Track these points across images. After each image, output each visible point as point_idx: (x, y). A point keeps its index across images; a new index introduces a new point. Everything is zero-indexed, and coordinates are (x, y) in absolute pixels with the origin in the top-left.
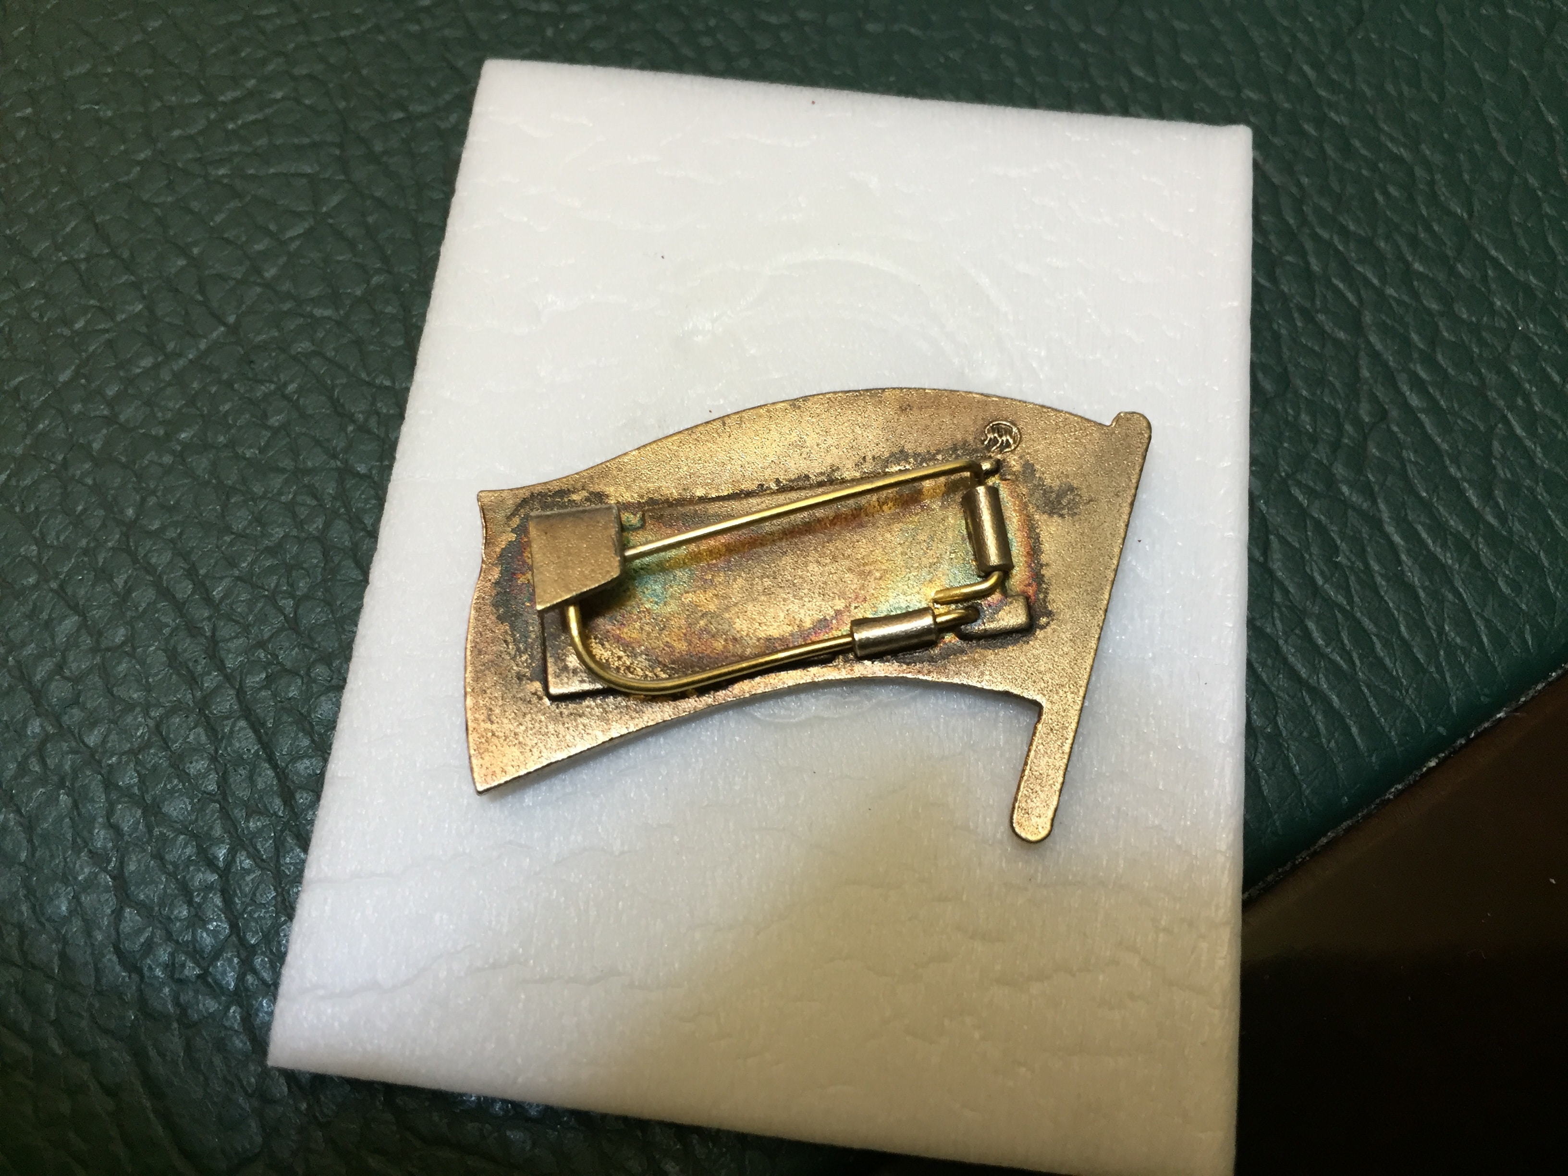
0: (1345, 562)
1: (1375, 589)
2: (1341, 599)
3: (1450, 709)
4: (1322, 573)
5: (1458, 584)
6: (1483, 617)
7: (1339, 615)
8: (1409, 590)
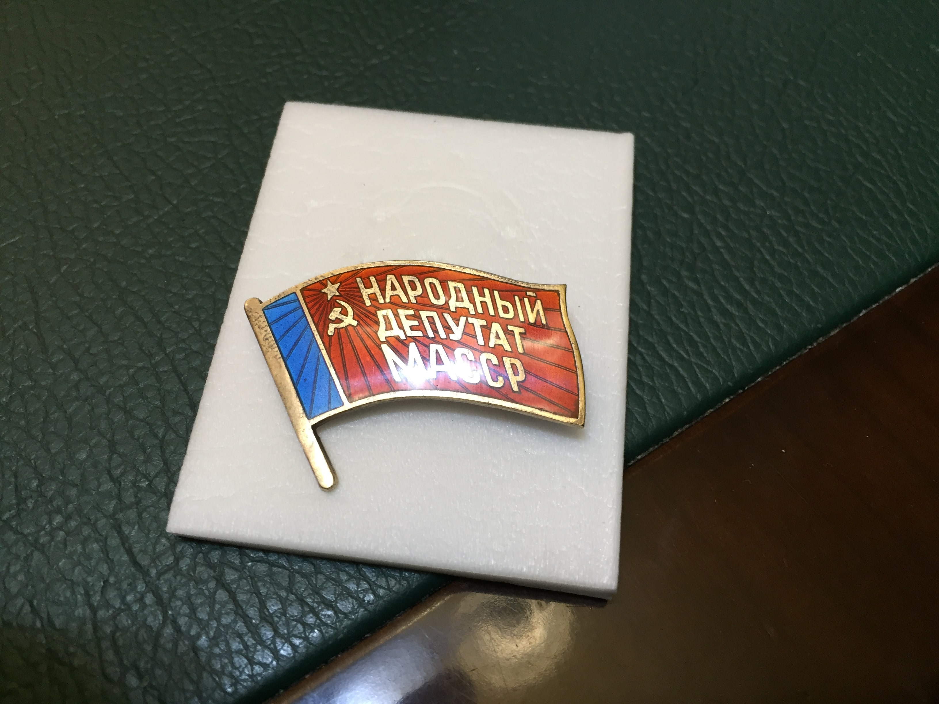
0: (686, 311)
1: (699, 323)
2: (684, 328)
3: (734, 375)
4: (675, 316)
5: (738, 321)
6: (749, 335)
7: (682, 333)
8: (716, 325)
